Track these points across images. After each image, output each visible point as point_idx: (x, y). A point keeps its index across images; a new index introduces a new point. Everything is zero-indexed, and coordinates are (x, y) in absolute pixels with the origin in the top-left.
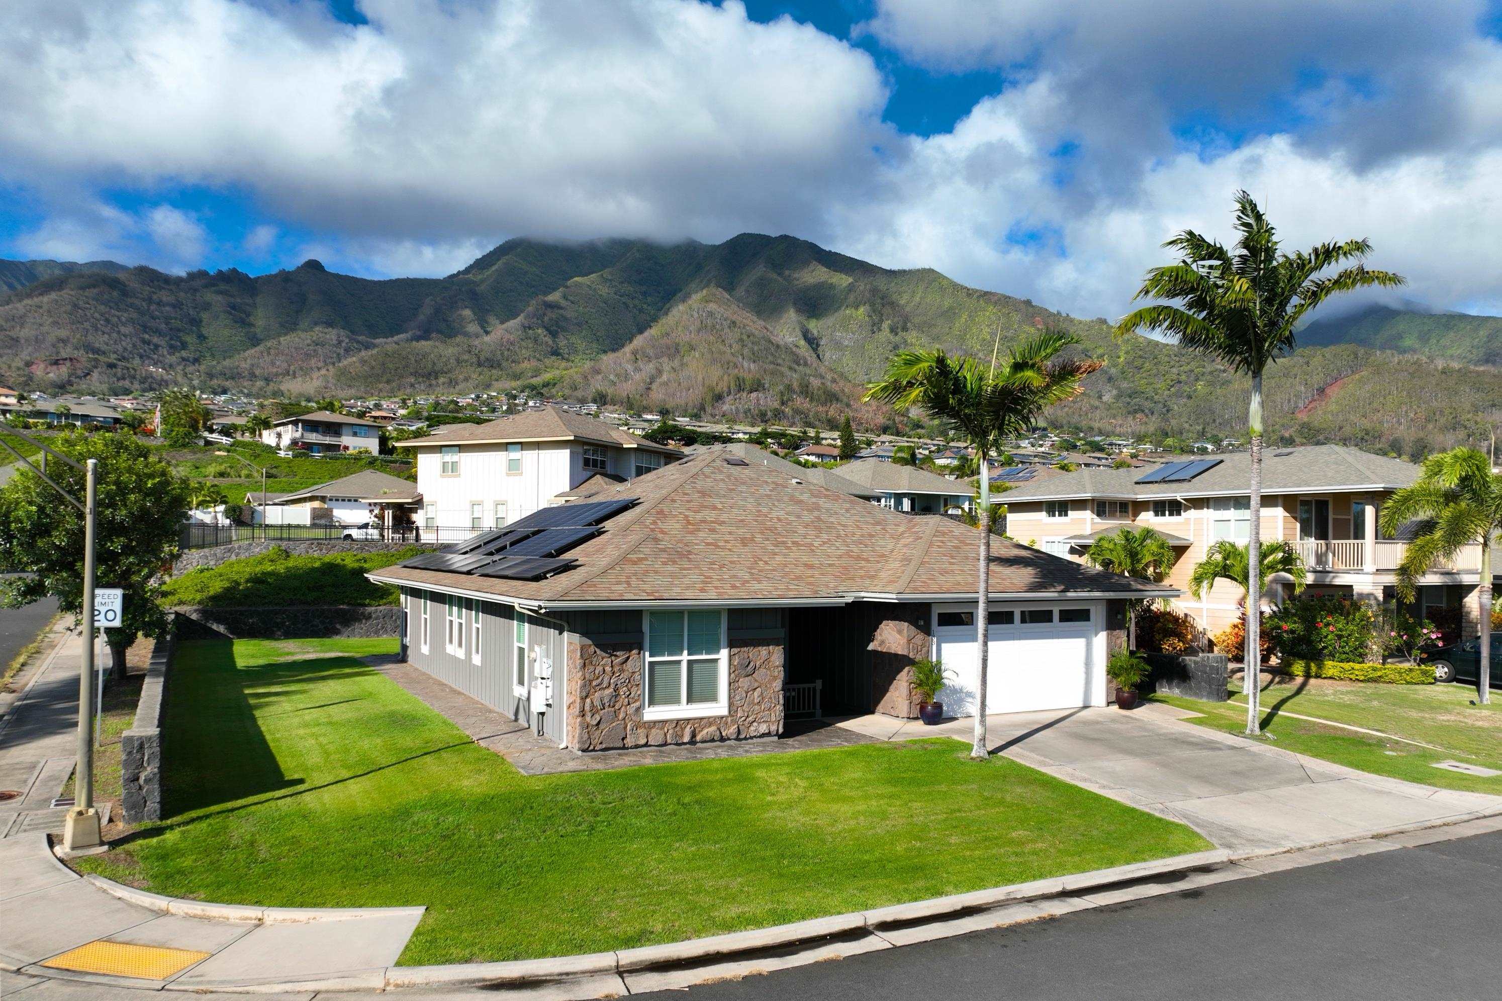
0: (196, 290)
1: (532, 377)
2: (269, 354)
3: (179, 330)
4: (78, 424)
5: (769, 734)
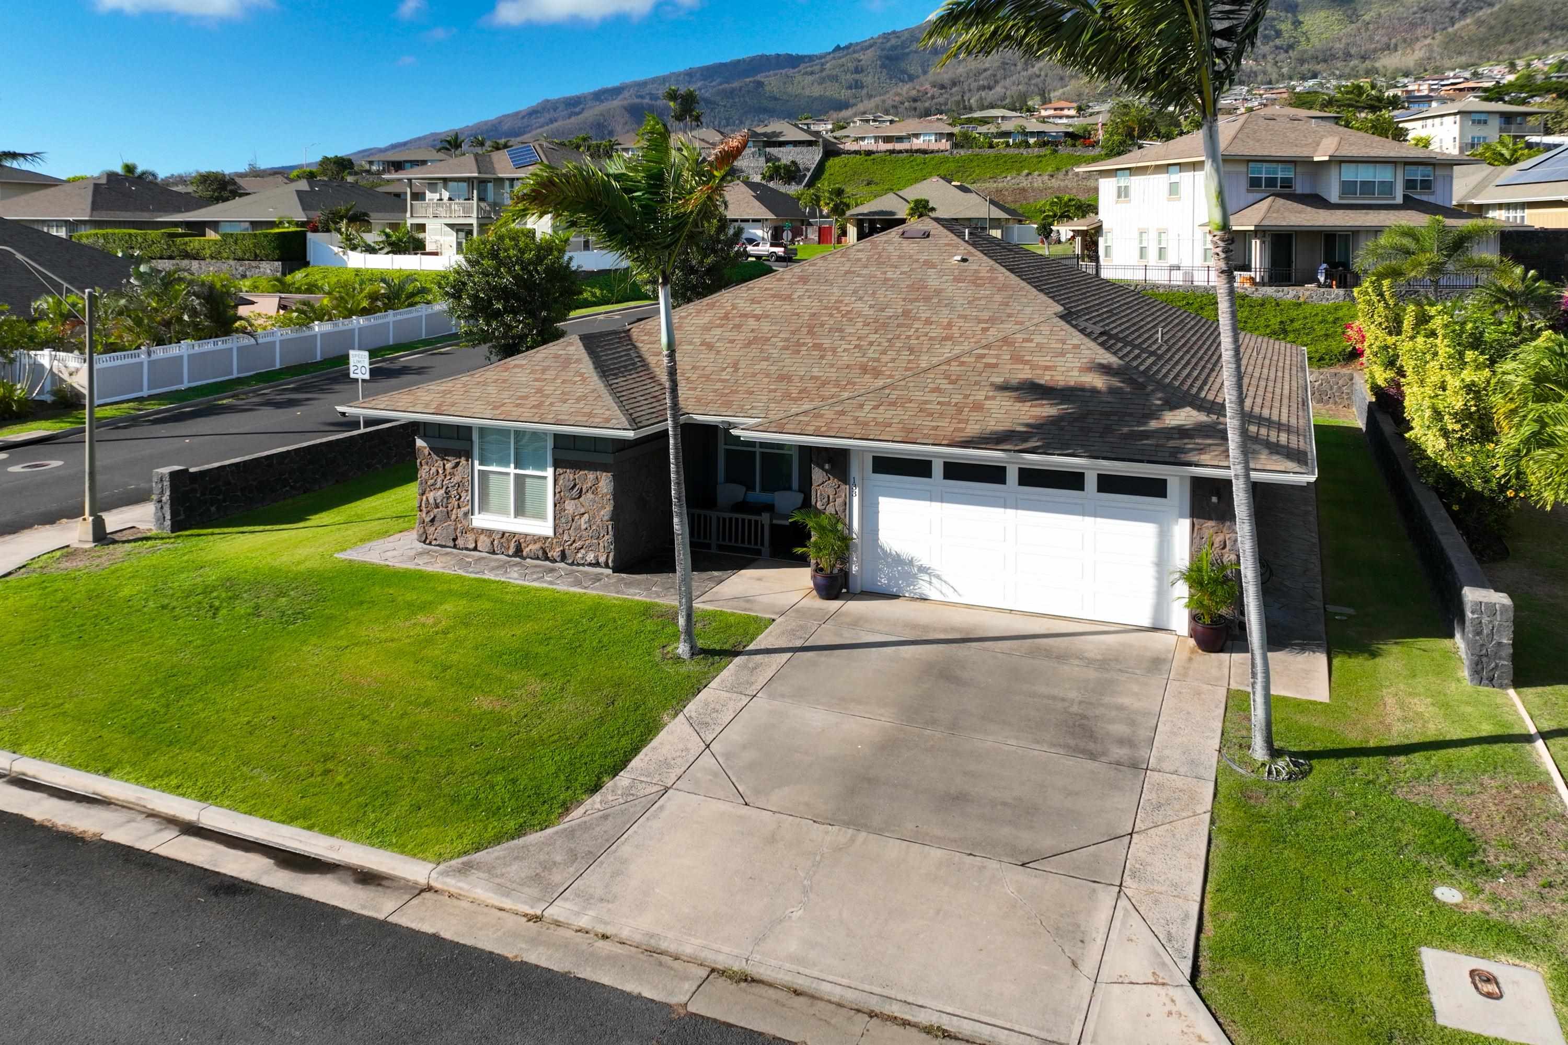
2: (1367, 29)
4: (1032, 141)
5: (597, 564)
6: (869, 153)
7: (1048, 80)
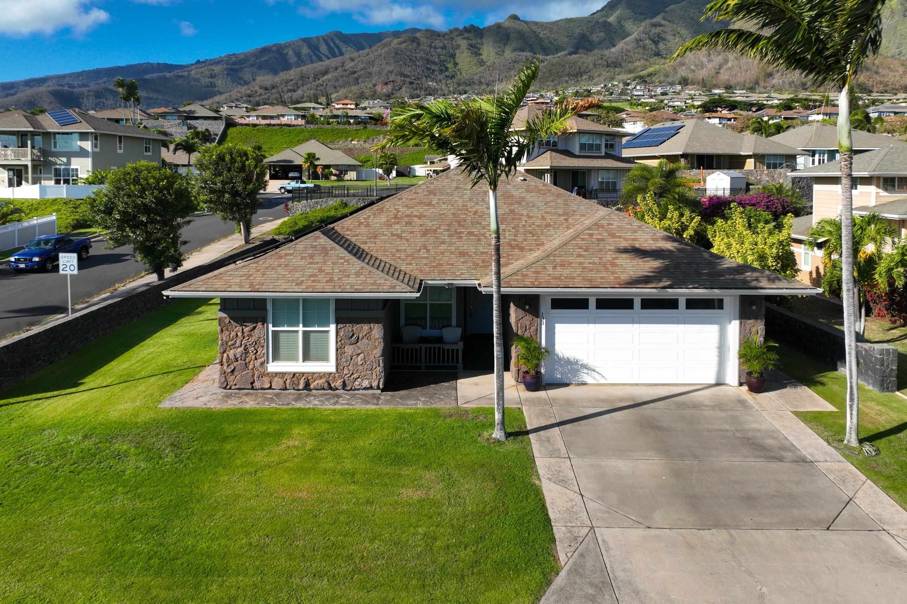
0: (453, 38)
1: (641, 71)
2: (489, 70)
3: (445, 61)
4: (352, 121)
5: (371, 388)
6: (255, 125)
7: (328, 88)
